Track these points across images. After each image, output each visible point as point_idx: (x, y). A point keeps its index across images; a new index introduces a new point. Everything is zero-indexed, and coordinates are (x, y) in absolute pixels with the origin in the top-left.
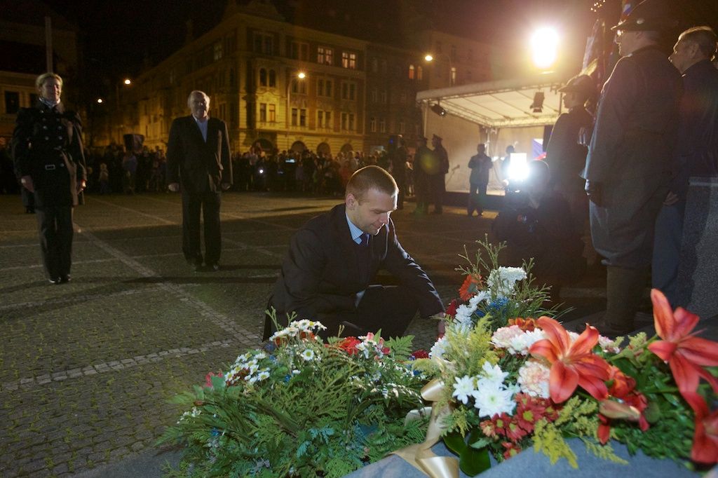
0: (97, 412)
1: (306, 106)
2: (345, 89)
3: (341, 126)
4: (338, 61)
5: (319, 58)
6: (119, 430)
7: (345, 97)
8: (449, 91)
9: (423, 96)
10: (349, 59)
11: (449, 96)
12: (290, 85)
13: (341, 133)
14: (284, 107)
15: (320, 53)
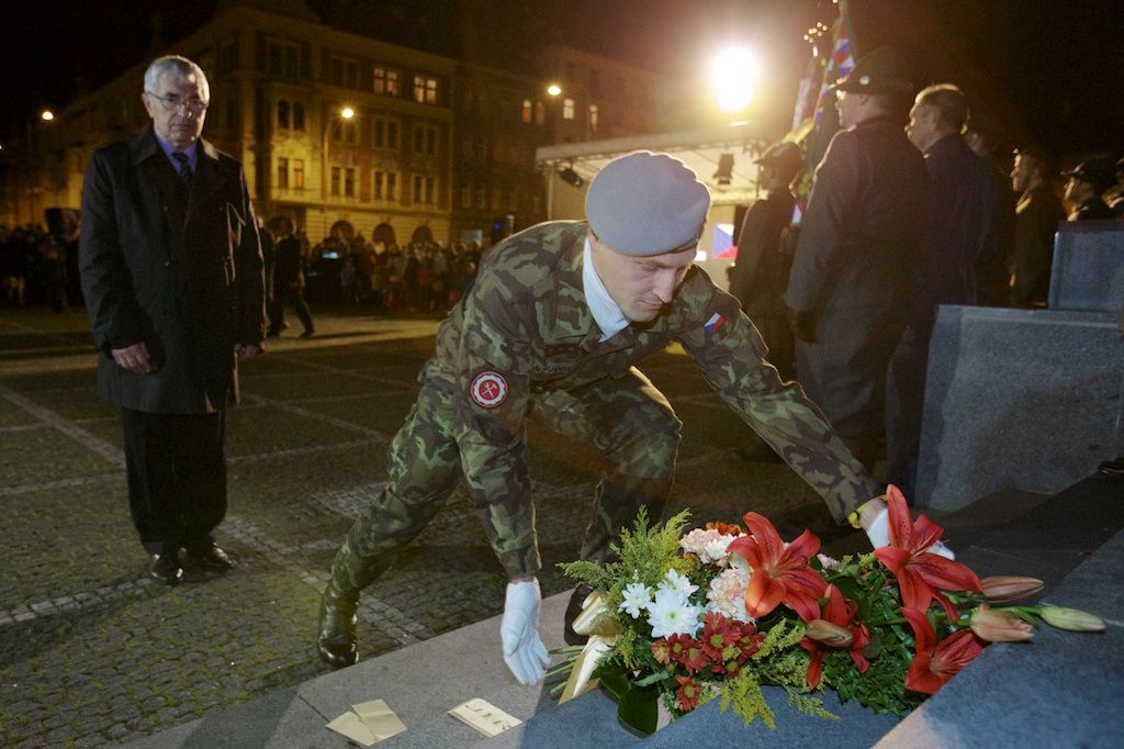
0: (44, 679)
1: (355, 162)
2: (419, 135)
3: (412, 197)
4: (407, 91)
5: (376, 85)
6: (86, 706)
7: (418, 148)
8: (587, 147)
9: (546, 155)
10: (426, 88)
11: (587, 155)
12: (329, 128)
13: (413, 207)
14: (318, 165)
15: (379, 78)
